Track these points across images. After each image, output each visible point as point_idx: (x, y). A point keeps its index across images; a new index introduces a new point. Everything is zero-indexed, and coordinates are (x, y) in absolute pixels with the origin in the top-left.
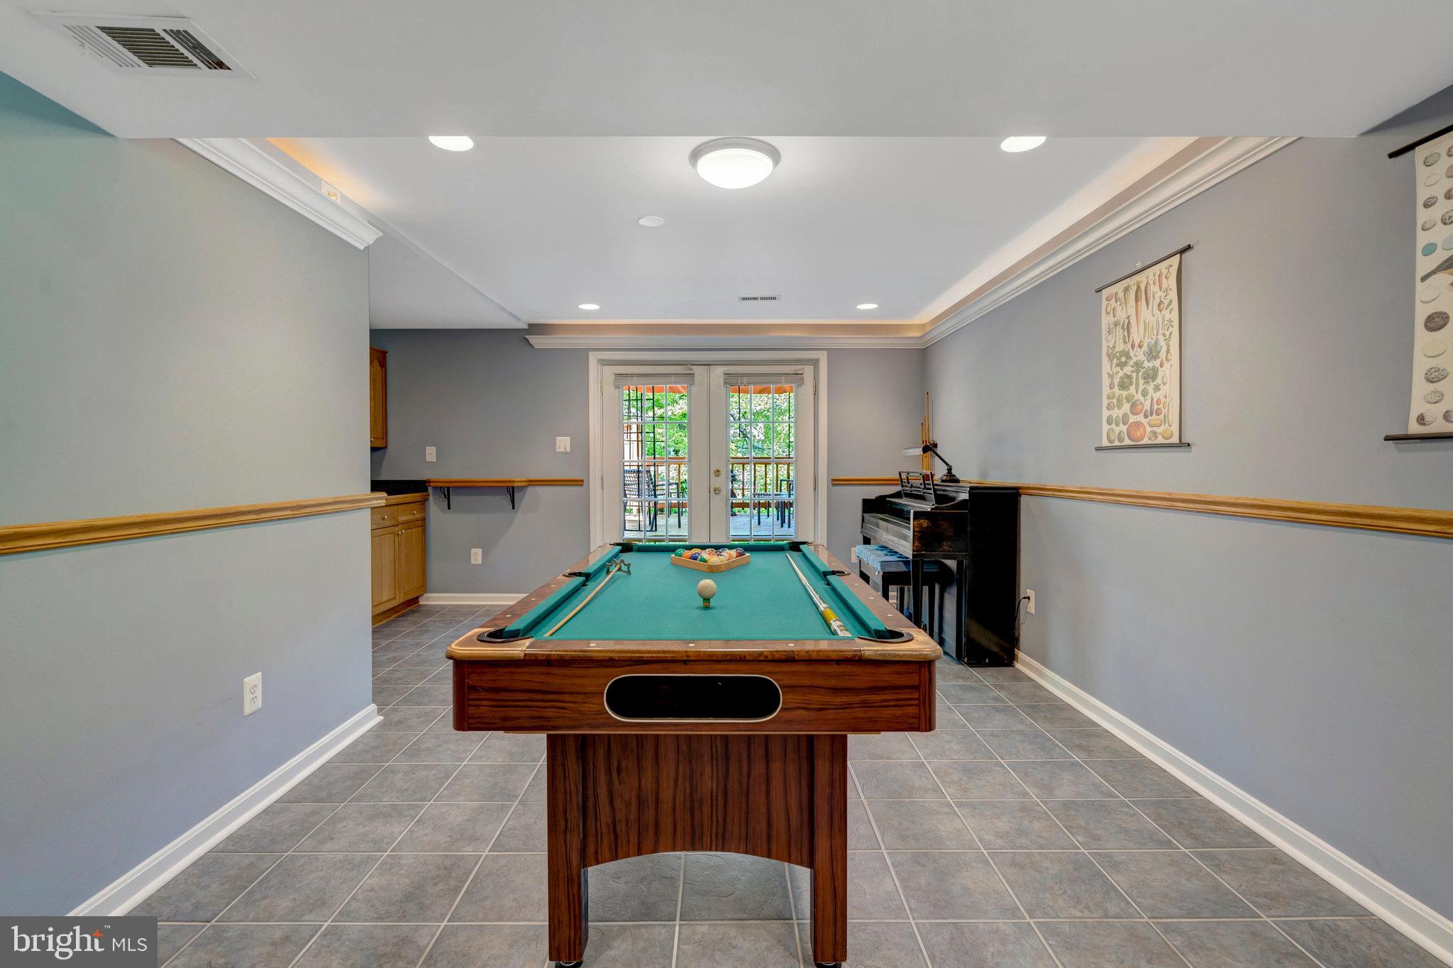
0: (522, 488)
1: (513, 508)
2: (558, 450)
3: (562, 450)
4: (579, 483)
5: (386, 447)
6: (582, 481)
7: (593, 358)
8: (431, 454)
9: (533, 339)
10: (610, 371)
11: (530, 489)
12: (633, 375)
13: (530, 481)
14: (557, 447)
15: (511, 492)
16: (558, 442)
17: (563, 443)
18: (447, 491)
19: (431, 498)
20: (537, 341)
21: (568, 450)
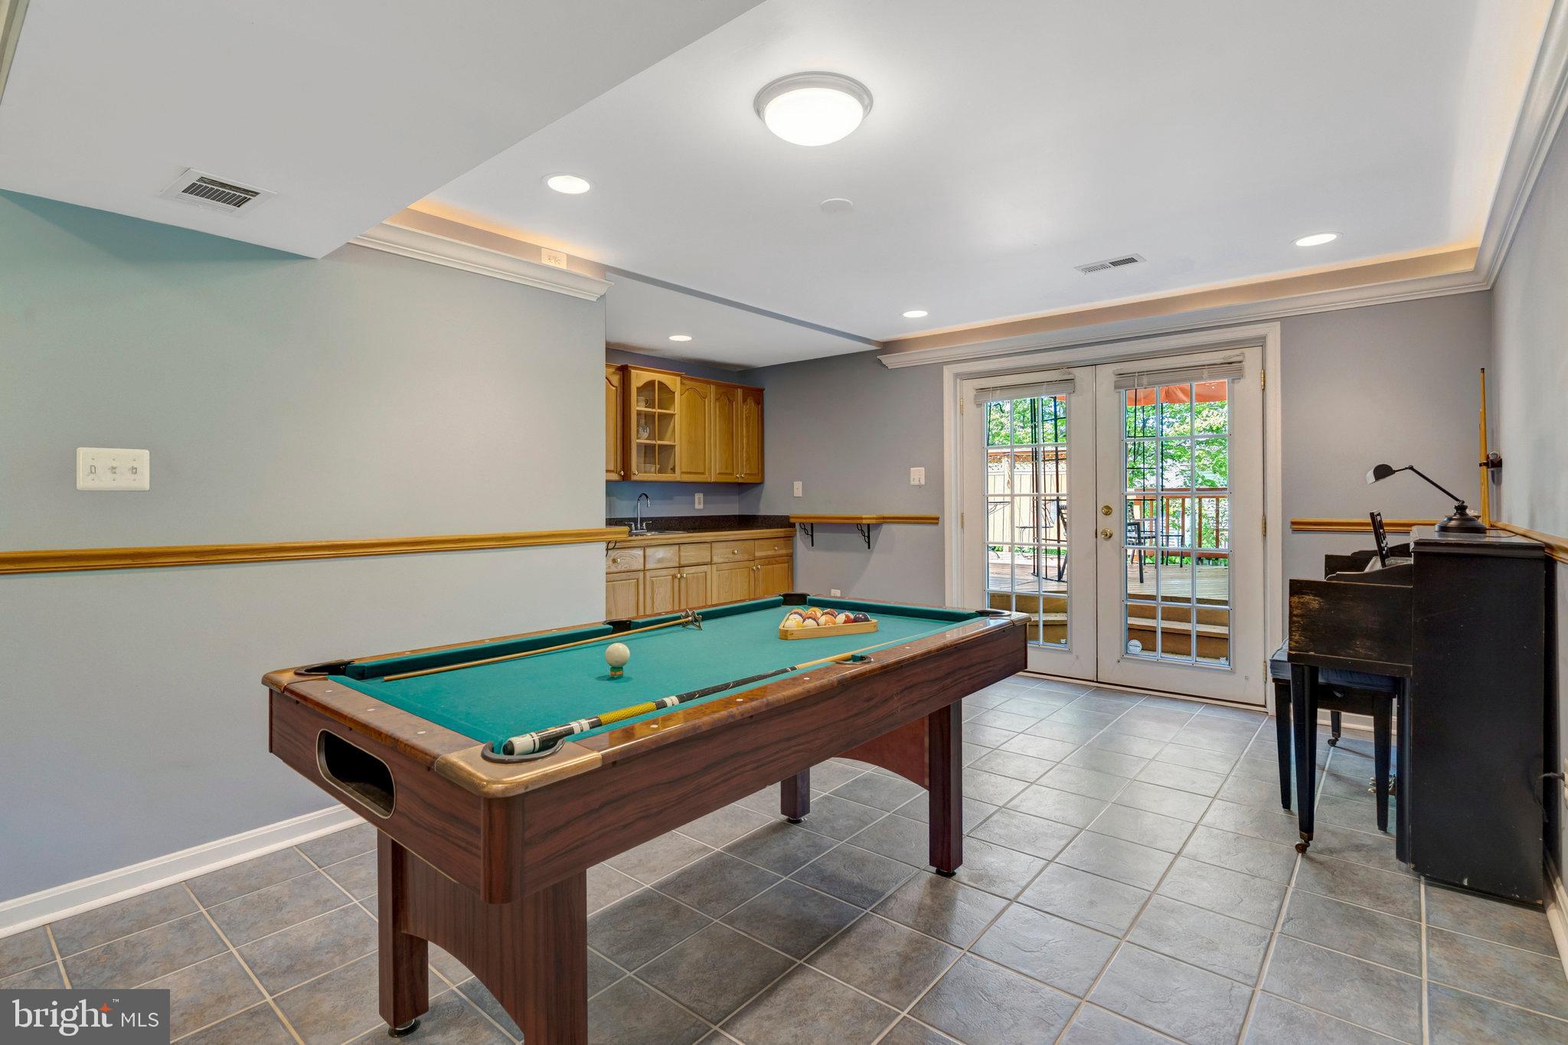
0: (878, 525)
1: (869, 548)
2: (912, 483)
3: (916, 483)
4: (934, 521)
5: (761, 483)
6: (938, 519)
7: (948, 373)
8: (798, 488)
9: (886, 359)
10: (969, 387)
11: (885, 527)
12: (995, 389)
13: (884, 518)
14: (912, 480)
15: (866, 530)
16: (912, 474)
17: (918, 475)
18: (811, 527)
19: (798, 533)
20: (890, 360)
21: (923, 482)
